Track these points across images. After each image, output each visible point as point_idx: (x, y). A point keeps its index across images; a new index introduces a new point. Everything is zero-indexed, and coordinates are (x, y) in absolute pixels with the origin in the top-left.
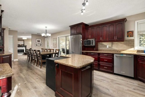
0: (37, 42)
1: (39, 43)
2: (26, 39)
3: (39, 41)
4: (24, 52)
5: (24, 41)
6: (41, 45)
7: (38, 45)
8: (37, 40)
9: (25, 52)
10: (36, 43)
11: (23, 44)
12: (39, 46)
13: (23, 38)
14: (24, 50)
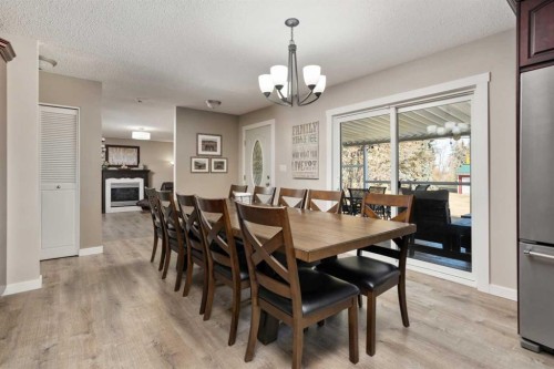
0: (201, 152)
1: (210, 157)
2: (147, 137)
3: (209, 146)
4: (137, 198)
5: (138, 148)
6: (219, 166)
7: (204, 165)
8: (201, 138)
9: (141, 197)
10: (198, 156)
11: (133, 161)
12: (210, 171)
13: (136, 136)
14: (137, 190)
